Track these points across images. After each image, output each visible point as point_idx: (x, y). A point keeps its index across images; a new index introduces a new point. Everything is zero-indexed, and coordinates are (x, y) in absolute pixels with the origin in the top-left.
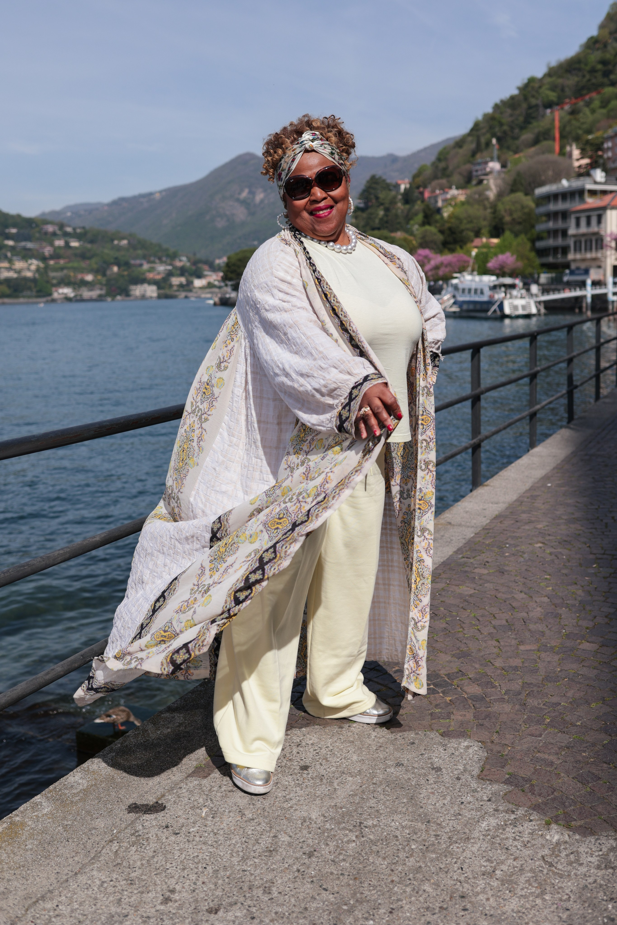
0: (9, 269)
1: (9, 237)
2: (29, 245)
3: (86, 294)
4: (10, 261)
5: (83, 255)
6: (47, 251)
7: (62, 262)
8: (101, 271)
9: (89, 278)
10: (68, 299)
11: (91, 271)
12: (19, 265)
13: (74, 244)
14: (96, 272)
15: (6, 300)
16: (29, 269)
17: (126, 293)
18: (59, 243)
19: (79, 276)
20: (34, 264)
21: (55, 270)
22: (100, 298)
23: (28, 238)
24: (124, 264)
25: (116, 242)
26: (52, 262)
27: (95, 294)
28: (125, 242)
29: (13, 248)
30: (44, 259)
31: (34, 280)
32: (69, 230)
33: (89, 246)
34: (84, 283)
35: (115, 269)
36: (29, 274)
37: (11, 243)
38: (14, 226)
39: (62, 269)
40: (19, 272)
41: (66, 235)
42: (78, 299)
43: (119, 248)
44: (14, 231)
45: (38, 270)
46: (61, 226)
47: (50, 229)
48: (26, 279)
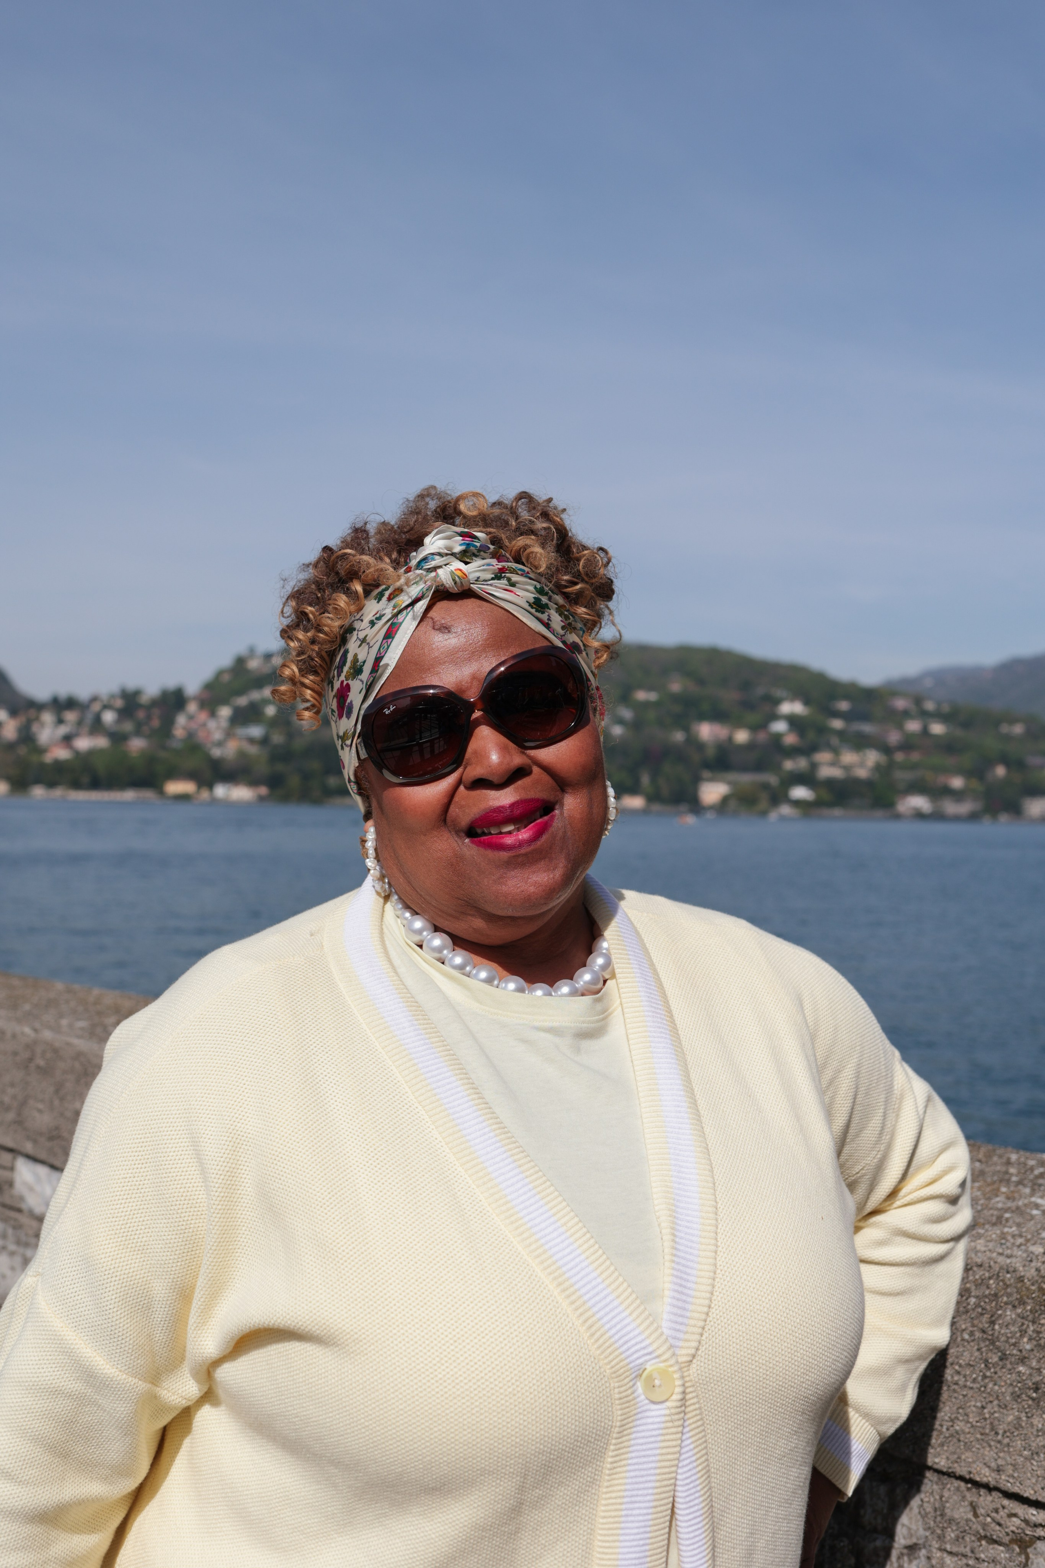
0: (833, 764)
1: (837, 714)
2: (867, 728)
3: (951, 807)
4: (836, 751)
5: (948, 746)
6: (894, 737)
7: (915, 756)
8: (977, 772)
9: (957, 783)
10: (919, 815)
11: (959, 771)
12: (849, 757)
13: (937, 729)
14: (968, 774)
15: (826, 812)
16: (862, 764)
17: (1015, 809)
18: (913, 726)
19: (941, 779)
20: (872, 757)
21: (904, 767)
22: (973, 817)
23: (865, 717)
24: (1015, 764)
25: (1005, 729)
26: (899, 757)
27: (964, 808)
28: (1018, 729)
29: (841, 734)
30: (886, 750)
31: (869, 784)
32: (930, 706)
33: (959, 733)
34: (947, 792)
35: (1000, 771)
36: (862, 773)
37: (837, 724)
38: (846, 697)
39: (913, 767)
40: (847, 768)
41: (924, 715)
42: (937, 816)
43: (1008, 738)
44: (844, 706)
45: (878, 768)
46: (918, 701)
47: (900, 704)
48: (857, 781)
